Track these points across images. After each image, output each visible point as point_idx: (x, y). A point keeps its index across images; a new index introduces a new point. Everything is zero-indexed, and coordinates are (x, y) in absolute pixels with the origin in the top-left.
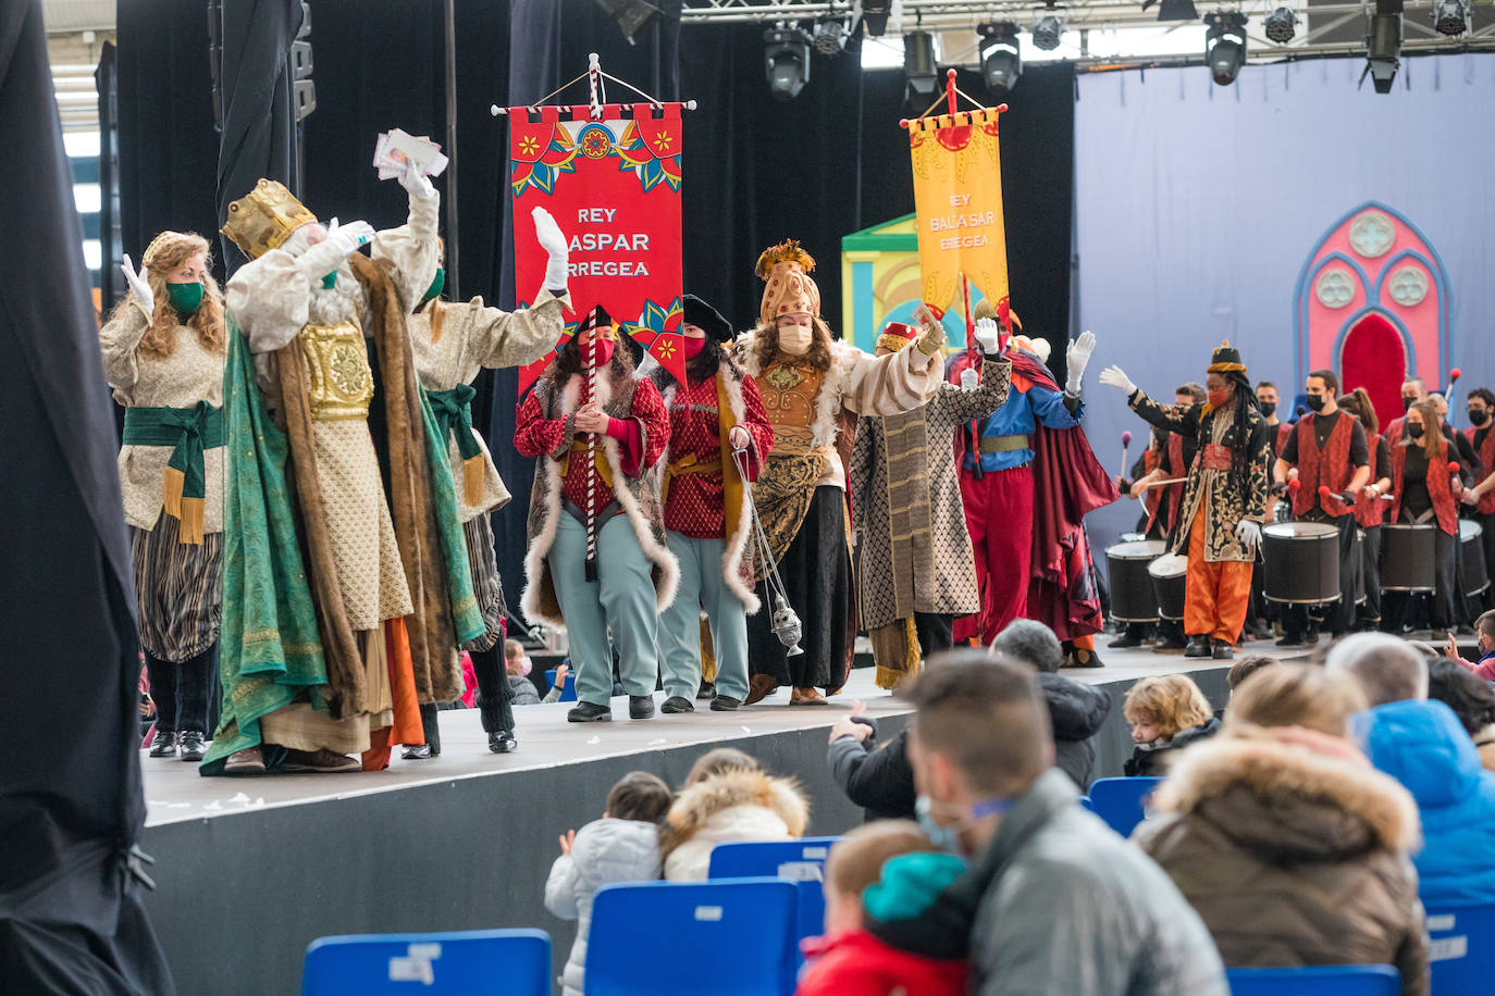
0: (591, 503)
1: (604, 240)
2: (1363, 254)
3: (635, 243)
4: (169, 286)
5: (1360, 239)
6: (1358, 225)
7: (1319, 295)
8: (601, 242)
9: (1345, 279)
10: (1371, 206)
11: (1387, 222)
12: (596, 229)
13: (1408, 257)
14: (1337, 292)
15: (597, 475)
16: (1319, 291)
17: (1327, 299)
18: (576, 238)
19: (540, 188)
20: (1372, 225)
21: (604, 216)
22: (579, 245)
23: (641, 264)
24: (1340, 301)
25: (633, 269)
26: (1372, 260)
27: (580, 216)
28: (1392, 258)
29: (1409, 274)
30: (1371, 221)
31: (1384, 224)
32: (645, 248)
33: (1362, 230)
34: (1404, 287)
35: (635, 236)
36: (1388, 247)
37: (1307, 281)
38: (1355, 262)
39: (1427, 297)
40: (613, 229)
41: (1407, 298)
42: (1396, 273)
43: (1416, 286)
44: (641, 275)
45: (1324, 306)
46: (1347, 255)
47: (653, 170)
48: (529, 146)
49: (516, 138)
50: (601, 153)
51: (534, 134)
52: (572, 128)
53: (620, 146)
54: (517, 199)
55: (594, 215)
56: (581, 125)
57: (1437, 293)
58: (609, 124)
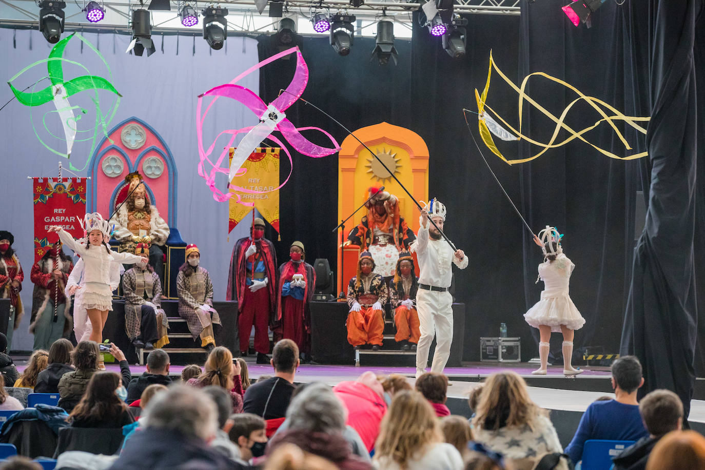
0: (56, 298)
1: (62, 218)
2: (128, 147)
3: (71, 219)
5: (128, 139)
6: (126, 131)
7: (104, 170)
8: (61, 219)
9: (118, 160)
10: (134, 120)
11: (142, 130)
12: (60, 215)
13: (154, 150)
14: (113, 168)
16: (104, 166)
17: (109, 172)
18: (53, 218)
19: (42, 203)
20: (134, 131)
21: (62, 211)
22: (54, 220)
23: (72, 226)
24: (115, 173)
25: (70, 227)
26: (134, 151)
27: (55, 211)
28: (144, 151)
29: (154, 160)
30: (133, 128)
31: (140, 131)
32: (74, 221)
33: (128, 134)
34: (150, 167)
35: (71, 217)
36: (142, 145)
37: (97, 159)
38: (124, 151)
39: (163, 174)
40: (65, 215)
41: (153, 174)
42: (146, 159)
43: (157, 168)
44: (72, 229)
45: (105, 175)
46: (120, 147)
47: (77, 198)
48: (39, 189)
49: (35, 187)
50: (62, 192)
51: (40, 186)
52: (52, 184)
53: (67, 190)
54: (35, 205)
55: (60, 211)
56: (56, 183)
57: (169, 172)
58: (64, 183)
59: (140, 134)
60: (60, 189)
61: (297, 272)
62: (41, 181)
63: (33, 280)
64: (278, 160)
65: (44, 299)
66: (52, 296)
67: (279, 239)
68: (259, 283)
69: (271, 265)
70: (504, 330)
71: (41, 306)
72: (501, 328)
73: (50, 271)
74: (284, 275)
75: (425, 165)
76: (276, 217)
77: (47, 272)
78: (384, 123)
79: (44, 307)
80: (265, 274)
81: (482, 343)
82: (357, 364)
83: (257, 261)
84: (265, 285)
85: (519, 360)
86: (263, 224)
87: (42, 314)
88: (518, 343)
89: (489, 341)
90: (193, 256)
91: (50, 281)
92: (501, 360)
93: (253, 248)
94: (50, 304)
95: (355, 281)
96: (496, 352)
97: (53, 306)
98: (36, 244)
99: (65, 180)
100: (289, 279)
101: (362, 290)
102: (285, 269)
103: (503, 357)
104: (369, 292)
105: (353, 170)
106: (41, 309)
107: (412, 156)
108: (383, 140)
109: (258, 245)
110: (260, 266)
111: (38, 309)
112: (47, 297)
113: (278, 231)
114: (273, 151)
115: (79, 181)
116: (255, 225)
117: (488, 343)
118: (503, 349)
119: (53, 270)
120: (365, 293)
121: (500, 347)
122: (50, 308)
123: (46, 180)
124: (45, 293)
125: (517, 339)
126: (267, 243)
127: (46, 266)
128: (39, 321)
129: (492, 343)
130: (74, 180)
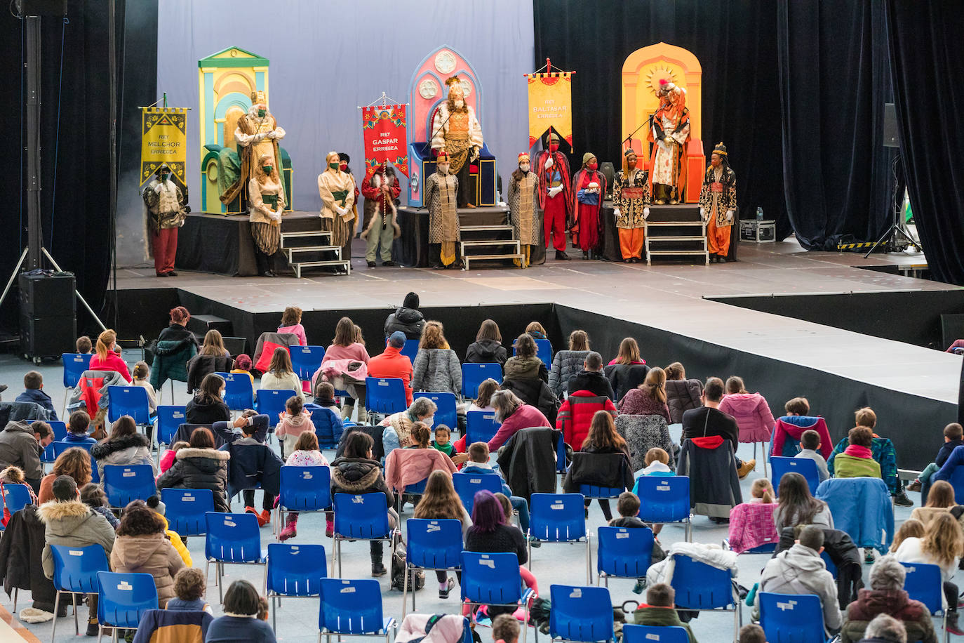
0: (385, 210)
1: (388, 140)
3: (394, 141)
4: (263, 167)
5: (440, 64)
7: (421, 92)
12: (385, 138)
14: (429, 90)
15: (386, 202)
16: (421, 89)
17: (425, 94)
18: (380, 140)
19: (370, 128)
22: (381, 142)
25: (394, 148)
27: (381, 135)
32: (397, 143)
40: (390, 138)
44: (396, 150)
45: (423, 98)
46: (434, 73)
47: (398, 122)
48: (368, 116)
49: (364, 115)
50: (387, 118)
51: (368, 113)
52: (378, 112)
53: (390, 116)
54: (364, 131)
55: (386, 135)
56: (381, 111)
57: (477, 92)
58: (387, 110)
59: (452, 61)
60: (385, 116)
61: (591, 180)
62: (368, 110)
63: (364, 194)
64: (570, 83)
65: (375, 211)
66: (381, 208)
67: (572, 152)
68: (555, 190)
69: (566, 175)
70: (760, 213)
71: (372, 217)
72: (758, 212)
73: (378, 186)
74: (580, 183)
75: (698, 79)
76: (570, 132)
77: (376, 187)
78: (662, 44)
79: (376, 217)
80: (561, 181)
81: (741, 225)
82: (649, 264)
83: (555, 171)
84: (561, 190)
85: (774, 240)
86: (558, 138)
87: (374, 224)
88: (774, 226)
89: (748, 224)
90: (524, 163)
91: (378, 194)
92: (759, 241)
93: (550, 160)
94: (380, 216)
95: (620, 175)
96: (754, 234)
97: (383, 216)
98: (367, 164)
99: (388, 107)
100: (585, 186)
101: (627, 182)
102: (580, 177)
103: (761, 239)
104: (634, 185)
105: (634, 85)
106: (373, 220)
107: (686, 72)
108: (662, 58)
109: (554, 157)
110: (558, 176)
111: (370, 220)
112: (377, 208)
113: (571, 145)
114: (565, 75)
115: (399, 108)
116: (552, 140)
117: (746, 226)
118: (760, 231)
119: (381, 186)
120: (630, 185)
121: (758, 230)
122: (380, 218)
123: (372, 108)
124: (375, 206)
125: (772, 222)
126: (561, 155)
127: (375, 182)
128: (371, 231)
129: (750, 226)
130: (395, 107)
